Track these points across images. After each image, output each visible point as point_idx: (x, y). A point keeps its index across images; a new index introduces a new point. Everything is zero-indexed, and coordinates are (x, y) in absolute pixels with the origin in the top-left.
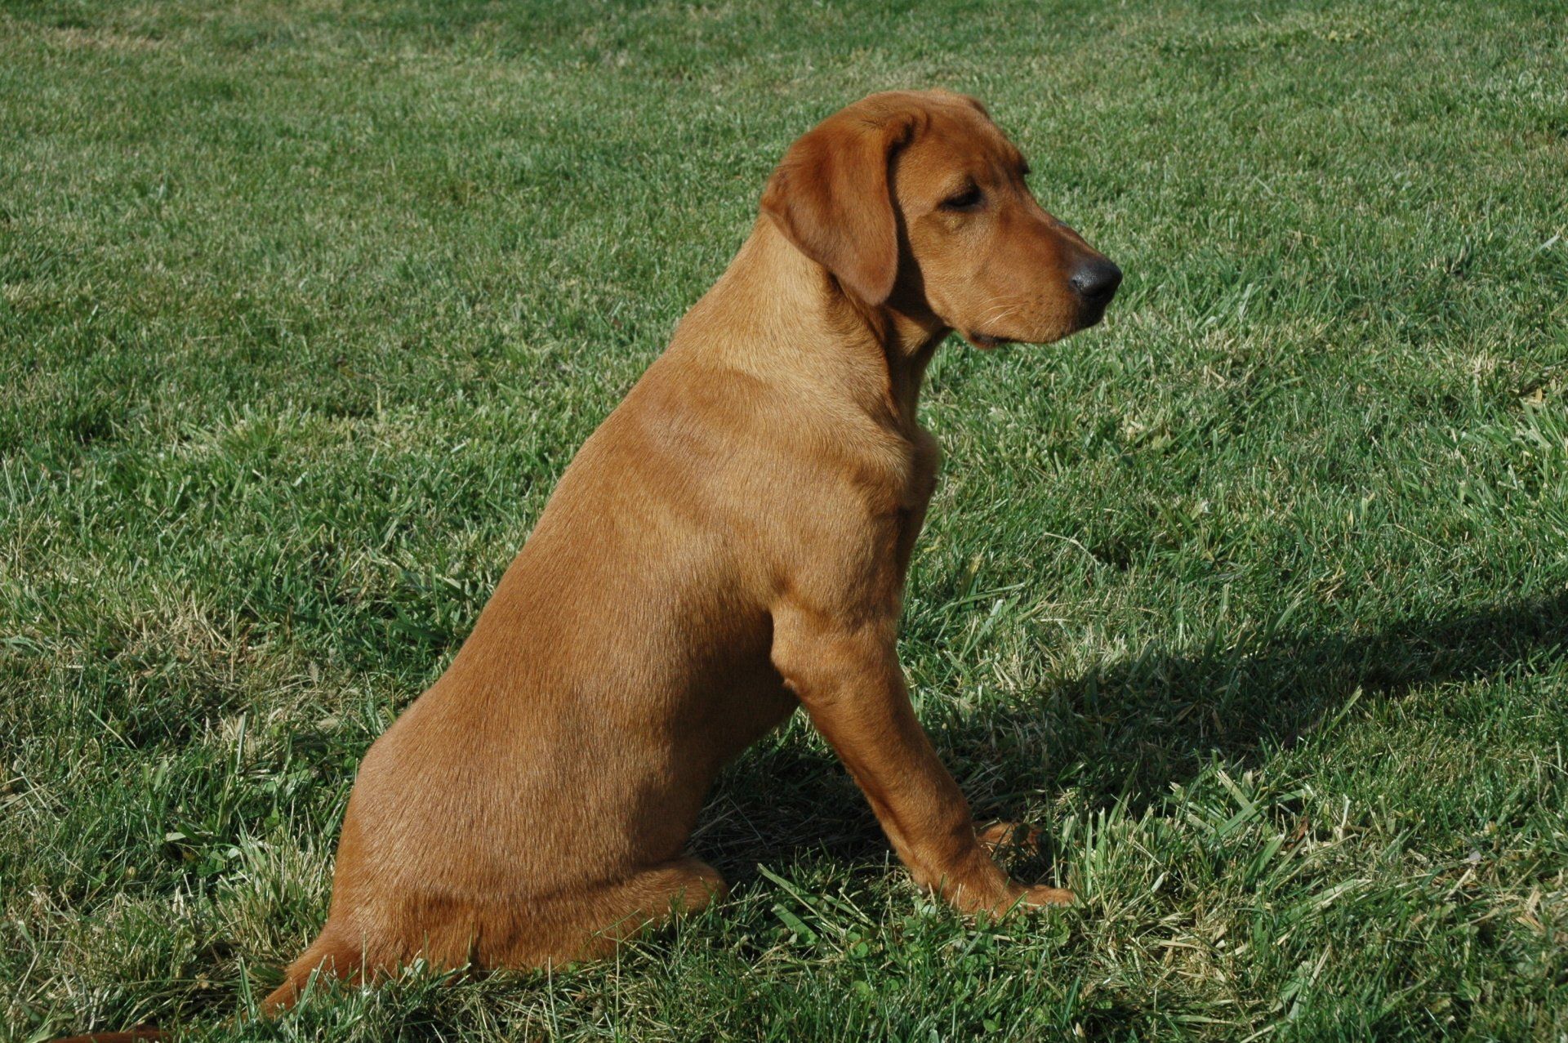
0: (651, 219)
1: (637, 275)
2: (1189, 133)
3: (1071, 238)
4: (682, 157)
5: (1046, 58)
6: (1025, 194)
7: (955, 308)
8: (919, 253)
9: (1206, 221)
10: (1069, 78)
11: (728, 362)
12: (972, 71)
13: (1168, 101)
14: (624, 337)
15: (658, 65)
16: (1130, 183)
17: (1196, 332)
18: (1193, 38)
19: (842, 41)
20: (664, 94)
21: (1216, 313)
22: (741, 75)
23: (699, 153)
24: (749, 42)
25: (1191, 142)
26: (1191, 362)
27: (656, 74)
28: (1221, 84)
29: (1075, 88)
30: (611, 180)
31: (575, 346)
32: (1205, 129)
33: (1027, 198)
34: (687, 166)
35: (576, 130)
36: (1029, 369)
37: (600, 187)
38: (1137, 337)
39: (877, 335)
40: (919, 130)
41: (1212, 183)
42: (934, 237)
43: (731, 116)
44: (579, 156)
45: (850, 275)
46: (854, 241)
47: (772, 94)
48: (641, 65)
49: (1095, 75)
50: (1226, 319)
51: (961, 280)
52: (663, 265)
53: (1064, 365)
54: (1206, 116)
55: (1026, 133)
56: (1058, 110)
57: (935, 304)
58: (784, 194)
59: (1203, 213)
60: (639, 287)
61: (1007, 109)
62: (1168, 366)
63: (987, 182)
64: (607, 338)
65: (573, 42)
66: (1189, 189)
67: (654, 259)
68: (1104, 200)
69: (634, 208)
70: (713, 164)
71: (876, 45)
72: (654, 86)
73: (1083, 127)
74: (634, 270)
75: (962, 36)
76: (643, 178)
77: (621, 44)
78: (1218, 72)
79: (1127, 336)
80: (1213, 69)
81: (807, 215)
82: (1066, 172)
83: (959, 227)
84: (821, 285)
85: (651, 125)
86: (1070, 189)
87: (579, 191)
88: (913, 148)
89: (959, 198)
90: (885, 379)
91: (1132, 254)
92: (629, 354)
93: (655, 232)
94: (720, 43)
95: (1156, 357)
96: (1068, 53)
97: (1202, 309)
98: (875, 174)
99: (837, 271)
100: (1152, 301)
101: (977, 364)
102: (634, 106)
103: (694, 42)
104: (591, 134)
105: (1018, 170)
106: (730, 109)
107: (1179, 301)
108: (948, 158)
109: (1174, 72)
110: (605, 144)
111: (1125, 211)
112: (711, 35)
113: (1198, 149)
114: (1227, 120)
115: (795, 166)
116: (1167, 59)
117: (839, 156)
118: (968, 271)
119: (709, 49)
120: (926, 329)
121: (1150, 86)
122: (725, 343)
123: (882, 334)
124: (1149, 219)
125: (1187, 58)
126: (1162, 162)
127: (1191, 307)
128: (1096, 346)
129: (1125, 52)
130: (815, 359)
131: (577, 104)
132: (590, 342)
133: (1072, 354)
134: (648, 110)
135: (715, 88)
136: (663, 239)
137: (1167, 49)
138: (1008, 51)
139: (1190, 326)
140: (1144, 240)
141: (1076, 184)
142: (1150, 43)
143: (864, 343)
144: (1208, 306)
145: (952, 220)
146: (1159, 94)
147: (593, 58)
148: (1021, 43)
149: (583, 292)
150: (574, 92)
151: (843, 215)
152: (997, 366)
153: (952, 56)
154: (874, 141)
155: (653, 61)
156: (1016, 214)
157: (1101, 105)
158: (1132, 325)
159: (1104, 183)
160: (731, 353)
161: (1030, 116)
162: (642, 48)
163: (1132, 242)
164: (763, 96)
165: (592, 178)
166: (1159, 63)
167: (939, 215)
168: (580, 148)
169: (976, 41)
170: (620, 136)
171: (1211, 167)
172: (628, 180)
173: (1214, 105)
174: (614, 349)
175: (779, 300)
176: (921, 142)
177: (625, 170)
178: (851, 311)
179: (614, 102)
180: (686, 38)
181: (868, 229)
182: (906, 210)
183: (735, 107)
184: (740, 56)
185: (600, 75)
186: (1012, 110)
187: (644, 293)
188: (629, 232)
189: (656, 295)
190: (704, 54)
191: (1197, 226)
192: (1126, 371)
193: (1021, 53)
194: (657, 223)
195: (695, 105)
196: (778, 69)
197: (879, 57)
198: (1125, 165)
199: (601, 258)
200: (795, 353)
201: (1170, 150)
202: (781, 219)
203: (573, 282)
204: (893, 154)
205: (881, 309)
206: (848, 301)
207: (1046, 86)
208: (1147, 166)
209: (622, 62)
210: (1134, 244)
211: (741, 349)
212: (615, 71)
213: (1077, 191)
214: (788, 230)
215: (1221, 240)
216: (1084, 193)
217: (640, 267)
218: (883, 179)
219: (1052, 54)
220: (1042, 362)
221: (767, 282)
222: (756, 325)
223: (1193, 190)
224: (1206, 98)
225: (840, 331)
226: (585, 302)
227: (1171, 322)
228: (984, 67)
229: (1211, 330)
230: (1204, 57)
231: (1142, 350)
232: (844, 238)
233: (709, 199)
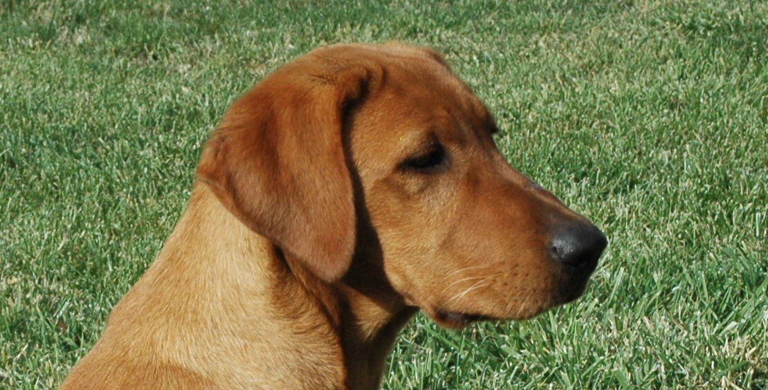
0: (105, 211)
1: (87, 272)
2: (714, 119)
3: (547, 200)
4: (142, 143)
5: (555, 36)
6: (493, 152)
7: (419, 283)
8: (377, 222)
9: (730, 216)
10: (580, 58)
11: (164, 357)
12: (472, 49)
13: (691, 84)
14: (71, 342)
15: (120, 42)
16: (645, 173)
17: (713, 338)
18: (722, 15)
19: (326, 17)
20: (125, 74)
21: (737, 319)
22: (212, 53)
23: (161, 138)
24: (223, 19)
25: (716, 128)
26: (707, 371)
27: (117, 52)
28: (751, 66)
29: (587, 69)
30: (61, 168)
31: (15, 351)
32: (732, 114)
33: (497, 158)
34: (147, 152)
35: (25, 114)
36: (525, 378)
37: (48, 176)
38: (647, 344)
39: (329, 319)
40: (375, 84)
41: (739, 174)
42: (393, 203)
43: (199, 98)
44: (27, 142)
45: (302, 248)
46: (305, 210)
47: (246, 73)
48: (101, 42)
49: (610, 55)
50: (748, 325)
51: (425, 251)
52: (115, 261)
53: (564, 375)
54: (733, 100)
55: (530, 119)
56: (567, 93)
57: (395, 280)
58: (224, 161)
59: (727, 207)
60: (88, 284)
61: (509, 91)
62: (682, 376)
63: (450, 140)
64: (50, 341)
65: (26, 17)
66: (711, 181)
67: (106, 254)
68: (616, 192)
69: (86, 199)
70: (176, 151)
71: (365, 21)
72: (114, 66)
73: (595, 112)
74: (84, 267)
75: (462, 12)
76: (98, 165)
77: (79, 20)
78: (749, 53)
79: (636, 343)
80: (743, 49)
81: (252, 185)
82: (572, 160)
83: (421, 191)
84: (266, 262)
85: (108, 107)
86: (577, 180)
87: (26, 180)
88: (369, 104)
89: (422, 158)
90: (339, 369)
91: (645, 252)
92: (74, 360)
93: (108, 223)
94: (189, 19)
95: (668, 366)
96: (580, 30)
97: (722, 313)
98: (328, 134)
99: (285, 244)
100: (666, 304)
101: (464, 374)
102: (90, 87)
103: (161, 18)
104: (41, 117)
105: (485, 127)
106: (199, 92)
107: (697, 304)
108: (407, 114)
109: (699, 53)
110: (57, 128)
111: (639, 205)
112: (181, 11)
113: (723, 137)
114: (756, 105)
115: (239, 127)
116: (692, 38)
117: (285, 115)
118: (432, 240)
119: (177, 25)
120: (387, 309)
121: (672, 67)
122: (160, 335)
123: (336, 318)
124: (666, 214)
125: (714, 38)
126: (682, 151)
127: (710, 311)
128: (601, 353)
129: (645, 30)
130: (263, 350)
131: (28, 84)
132: (31, 345)
133: (573, 362)
134: (105, 93)
135: (182, 68)
136: (117, 233)
137: (692, 27)
138: (513, 28)
139: (708, 331)
140: (658, 236)
141: (584, 174)
142: (673, 21)
143: (314, 328)
144: (729, 310)
145: (413, 183)
146: (681, 77)
147: (47, 35)
148: (527, 19)
149: (26, 291)
150: (25, 72)
151: (293, 180)
152: (489, 375)
153: (450, 33)
154: (325, 98)
155: (115, 40)
156: (485, 175)
157: (615, 88)
158: (644, 332)
159: (616, 174)
160: (168, 344)
161: (535, 100)
162: (102, 25)
163: (645, 238)
164: (236, 76)
165: (41, 166)
166: (682, 42)
167: (398, 178)
168: (27, 134)
169: (475, 18)
170: (72, 120)
171: (737, 156)
172: (80, 167)
173: (742, 89)
174: (57, 353)
175: (219, 283)
176: (377, 97)
177: (78, 157)
178: (301, 293)
179: (69, 83)
180: (152, 14)
181: (321, 195)
182: (363, 174)
183: (204, 89)
184: (212, 33)
185: (54, 53)
186: (515, 94)
187: (94, 292)
188: (79, 225)
189: (106, 294)
190: (171, 30)
191: (720, 222)
192: (633, 381)
193: (527, 31)
194: (111, 215)
195: (159, 85)
196: (254, 47)
197: (368, 33)
198: (640, 153)
199: (46, 252)
200: (239, 343)
201: (692, 137)
202: (222, 188)
203: (15, 280)
204: (348, 110)
205: (334, 288)
206: (295, 279)
207: (555, 67)
208: (664, 155)
209: (79, 40)
210: (648, 241)
211: (178, 339)
212: (72, 49)
213: (585, 182)
214: (229, 200)
215: (745, 238)
216: (593, 184)
217: (90, 264)
218: (337, 139)
219: (563, 31)
220: (539, 370)
221: (205, 263)
222: (194, 312)
223: (717, 182)
224: (734, 81)
225: (288, 316)
226: (28, 302)
227: (687, 328)
228: (485, 46)
229: (731, 338)
230: (733, 37)
231: (652, 358)
232: (294, 208)
233: (170, 189)
